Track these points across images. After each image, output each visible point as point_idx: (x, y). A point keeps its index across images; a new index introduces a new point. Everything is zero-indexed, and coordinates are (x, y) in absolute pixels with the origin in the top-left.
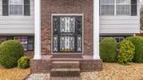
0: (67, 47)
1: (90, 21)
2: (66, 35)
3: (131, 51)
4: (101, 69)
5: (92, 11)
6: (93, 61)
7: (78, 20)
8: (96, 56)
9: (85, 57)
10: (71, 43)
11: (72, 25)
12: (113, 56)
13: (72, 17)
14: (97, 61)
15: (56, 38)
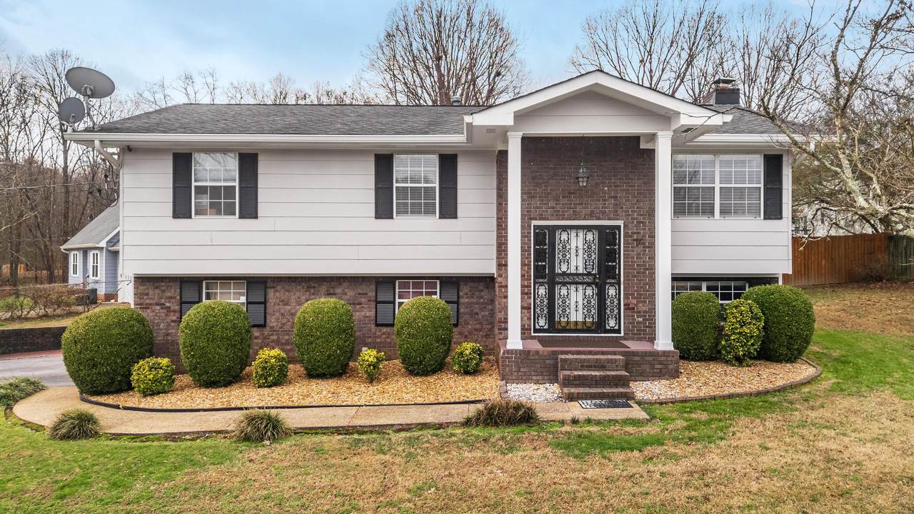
0: (576, 316)
1: (646, 242)
2: (573, 280)
3: (754, 329)
4: (675, 374)
5: (651, 213)
6: (655, 354)
7: (608, 238)
8: (664, 342)
9: (634, 346)
10: (587, 306)
11: (588, 250)
12: (707, 341)
13: (589, 228)
14: (665, 353)
15: (542, 291)
